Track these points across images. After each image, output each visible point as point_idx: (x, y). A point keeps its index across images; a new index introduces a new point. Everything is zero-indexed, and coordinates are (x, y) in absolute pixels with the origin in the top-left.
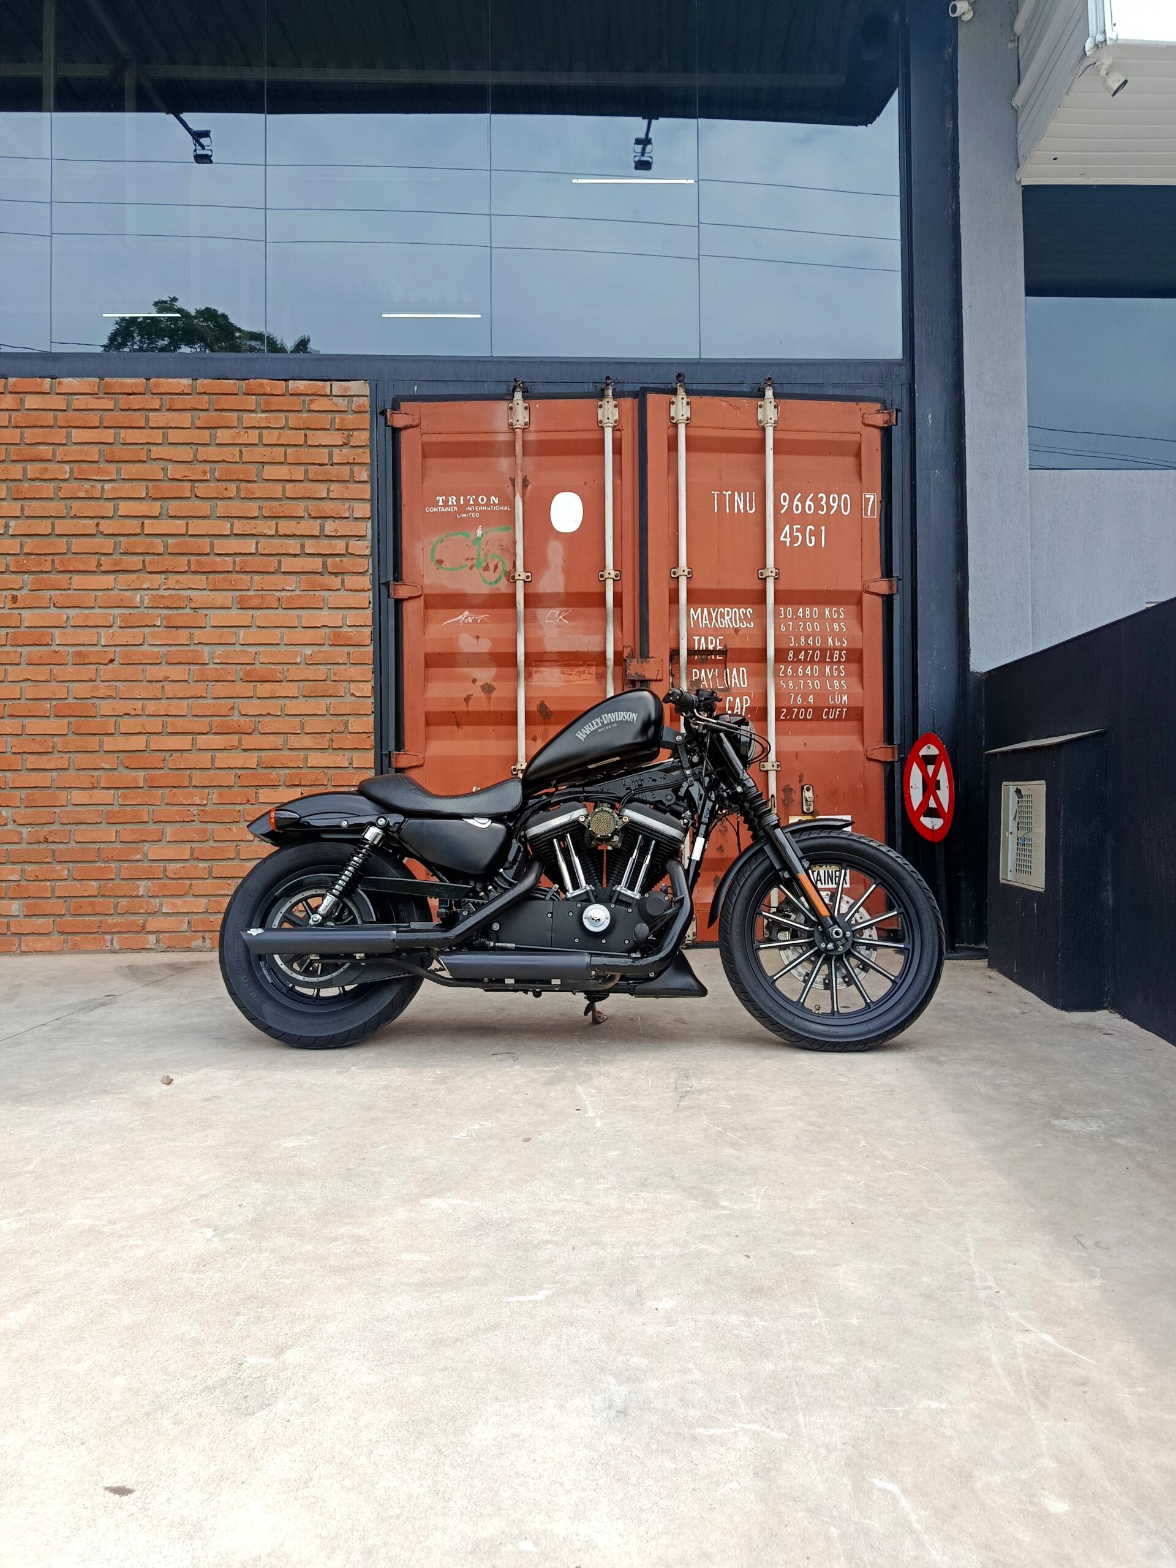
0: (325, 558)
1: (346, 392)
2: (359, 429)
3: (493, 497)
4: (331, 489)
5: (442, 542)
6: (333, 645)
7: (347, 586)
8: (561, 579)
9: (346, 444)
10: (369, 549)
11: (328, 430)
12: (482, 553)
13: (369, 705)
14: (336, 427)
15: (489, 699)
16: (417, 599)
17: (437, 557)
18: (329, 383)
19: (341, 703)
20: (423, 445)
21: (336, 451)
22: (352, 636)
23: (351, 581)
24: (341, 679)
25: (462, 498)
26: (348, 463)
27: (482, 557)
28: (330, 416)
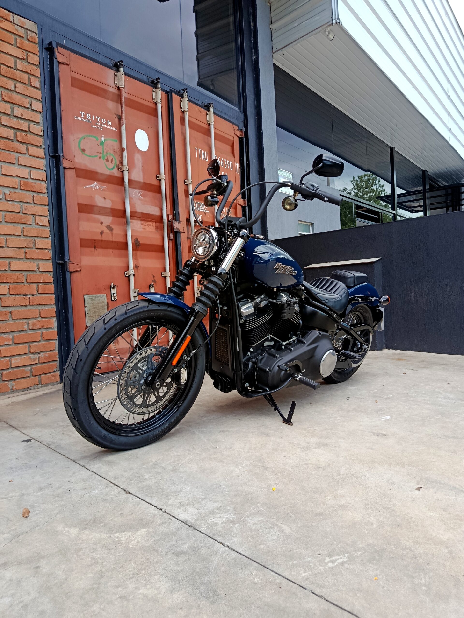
0: (16, 131)
1: (22, 24)
2: (32, 53)
3: (108, 121)
4: (17, 86)
5: (84, 139)
6: (24, 190)
7: (30, 152)
8: (141, 174)
9: (24, 59)
10: (42, 132)
11: (12, 45)
12: (105, 151)
13: (47, 232)
14: (18, 45)
15: (112, 234)
16: (72, 170)
17: (82, 147)
18: (11, 14)
19: (31, 228)
20: (71, 77)
21: (18, 60)
22: (35, 186)
23: (33, 150)
24: (29, 213)
25: (93, 116)
26: (27, 73)
27: (105, 154)
28: (13, 36)
